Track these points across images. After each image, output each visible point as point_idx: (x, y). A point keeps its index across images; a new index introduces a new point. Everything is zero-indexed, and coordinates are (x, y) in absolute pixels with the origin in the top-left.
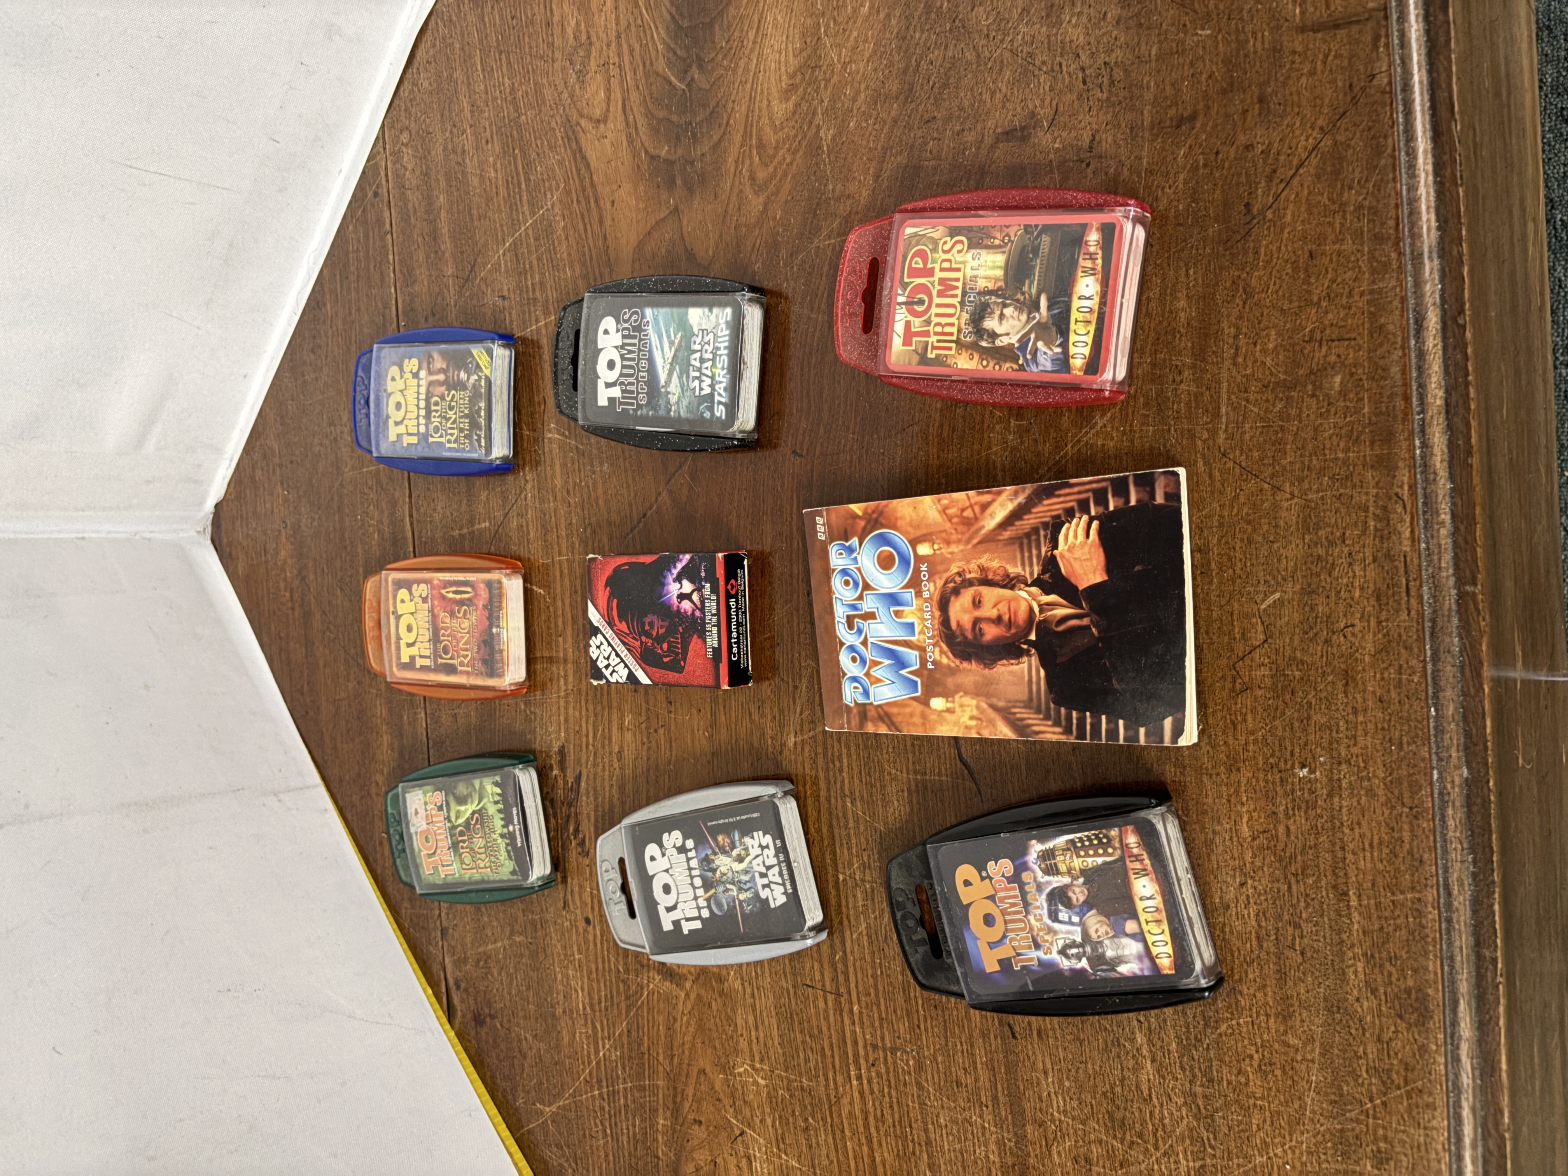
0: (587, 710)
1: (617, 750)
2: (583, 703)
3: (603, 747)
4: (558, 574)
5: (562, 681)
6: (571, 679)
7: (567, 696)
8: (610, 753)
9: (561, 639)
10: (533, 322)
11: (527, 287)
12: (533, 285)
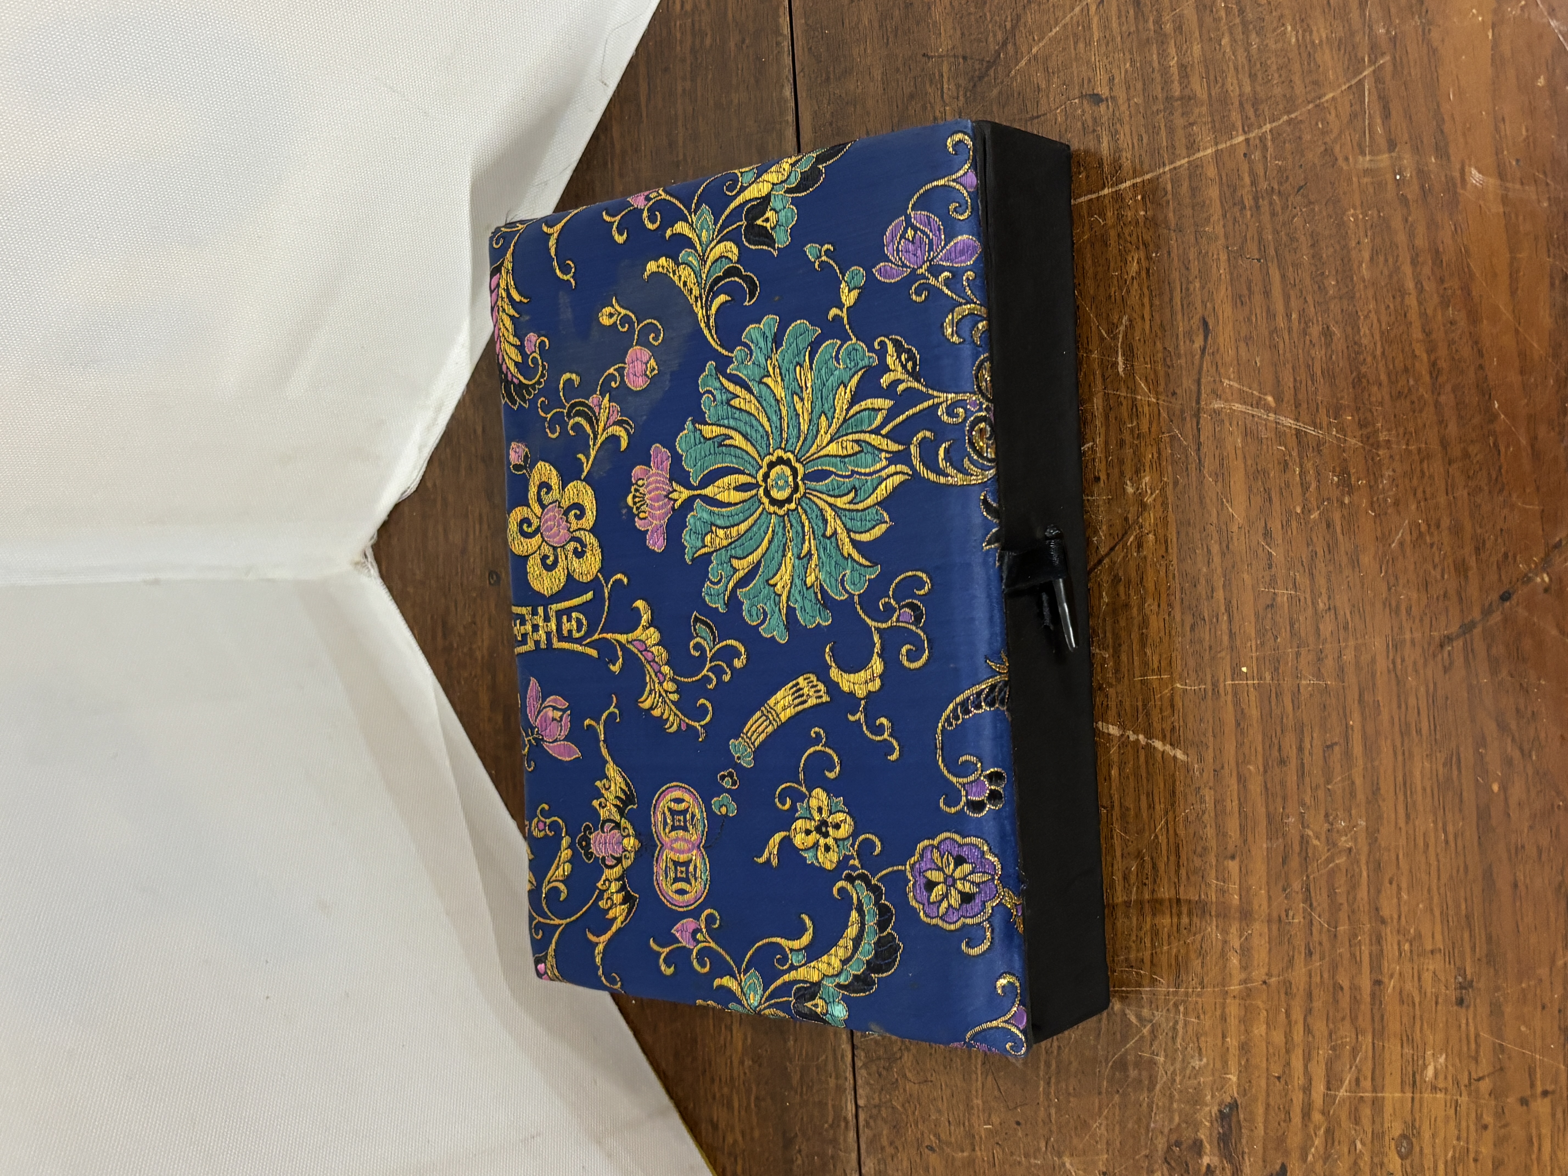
0: (1308, 1030)
1: (1397, 1130)
2: (1297, 1015)
3: (1357, 1121)
4: (1229, 716)
5: (1235, 961)
6: (1261, 954)
7: (1248, 994)
8: (1378, 1136)
9: (1233, 866)
10: (1181, 150)
11: (1165, 71)
12: (1182, 67)
